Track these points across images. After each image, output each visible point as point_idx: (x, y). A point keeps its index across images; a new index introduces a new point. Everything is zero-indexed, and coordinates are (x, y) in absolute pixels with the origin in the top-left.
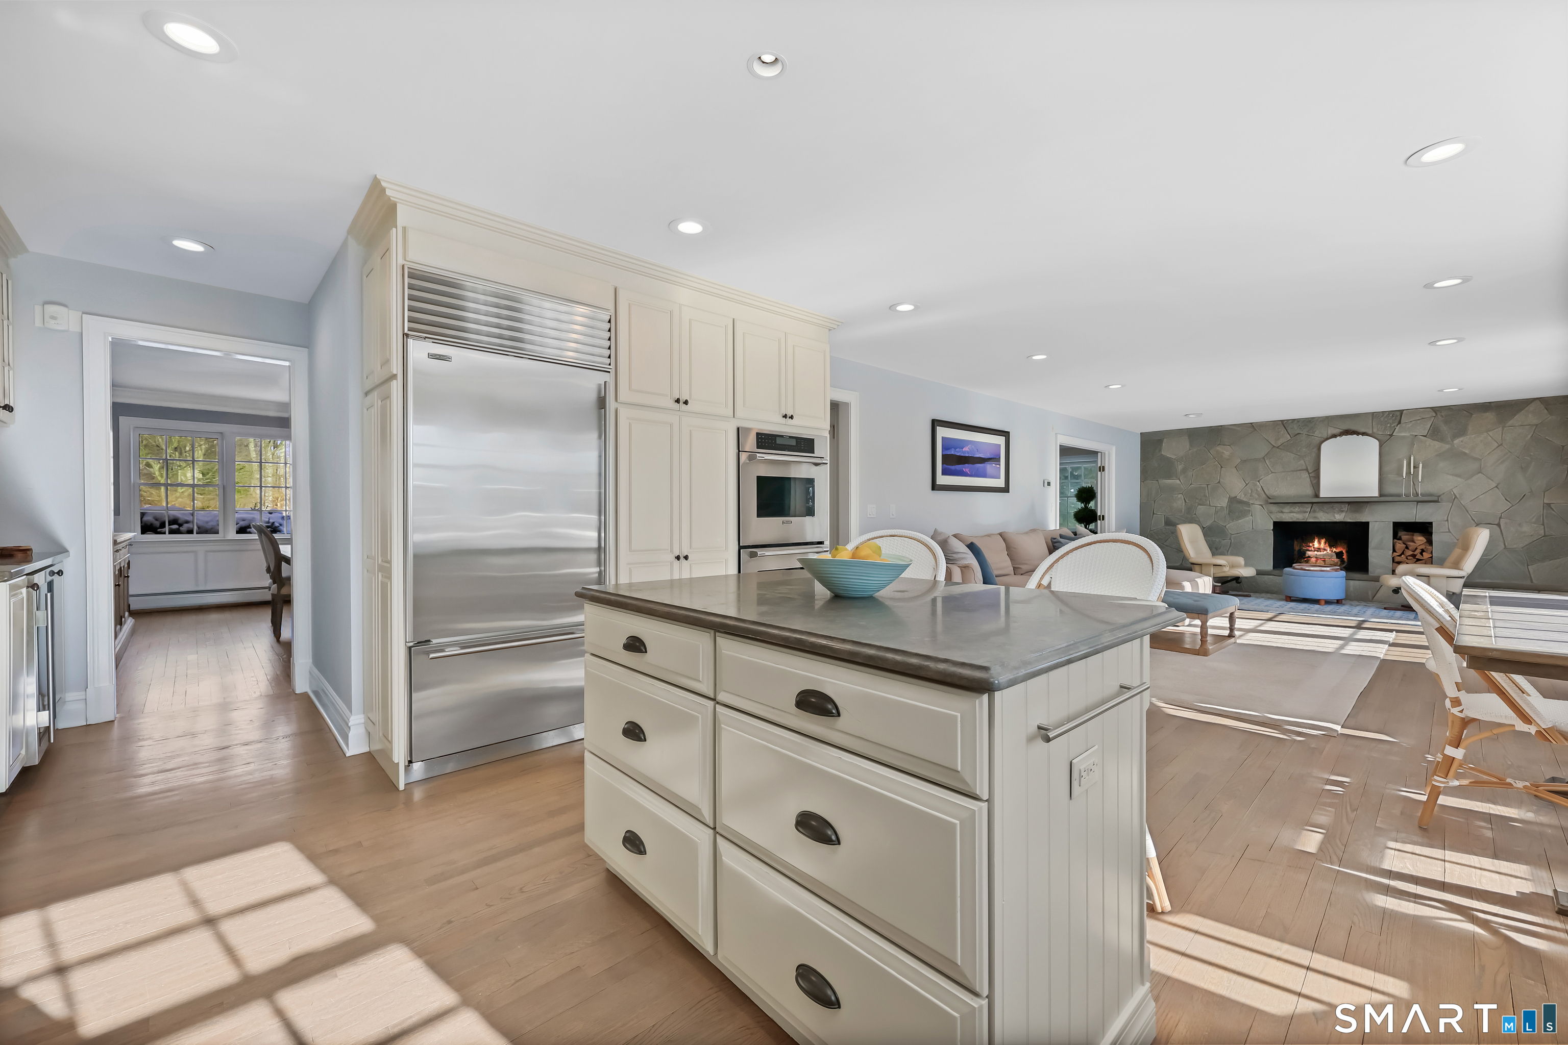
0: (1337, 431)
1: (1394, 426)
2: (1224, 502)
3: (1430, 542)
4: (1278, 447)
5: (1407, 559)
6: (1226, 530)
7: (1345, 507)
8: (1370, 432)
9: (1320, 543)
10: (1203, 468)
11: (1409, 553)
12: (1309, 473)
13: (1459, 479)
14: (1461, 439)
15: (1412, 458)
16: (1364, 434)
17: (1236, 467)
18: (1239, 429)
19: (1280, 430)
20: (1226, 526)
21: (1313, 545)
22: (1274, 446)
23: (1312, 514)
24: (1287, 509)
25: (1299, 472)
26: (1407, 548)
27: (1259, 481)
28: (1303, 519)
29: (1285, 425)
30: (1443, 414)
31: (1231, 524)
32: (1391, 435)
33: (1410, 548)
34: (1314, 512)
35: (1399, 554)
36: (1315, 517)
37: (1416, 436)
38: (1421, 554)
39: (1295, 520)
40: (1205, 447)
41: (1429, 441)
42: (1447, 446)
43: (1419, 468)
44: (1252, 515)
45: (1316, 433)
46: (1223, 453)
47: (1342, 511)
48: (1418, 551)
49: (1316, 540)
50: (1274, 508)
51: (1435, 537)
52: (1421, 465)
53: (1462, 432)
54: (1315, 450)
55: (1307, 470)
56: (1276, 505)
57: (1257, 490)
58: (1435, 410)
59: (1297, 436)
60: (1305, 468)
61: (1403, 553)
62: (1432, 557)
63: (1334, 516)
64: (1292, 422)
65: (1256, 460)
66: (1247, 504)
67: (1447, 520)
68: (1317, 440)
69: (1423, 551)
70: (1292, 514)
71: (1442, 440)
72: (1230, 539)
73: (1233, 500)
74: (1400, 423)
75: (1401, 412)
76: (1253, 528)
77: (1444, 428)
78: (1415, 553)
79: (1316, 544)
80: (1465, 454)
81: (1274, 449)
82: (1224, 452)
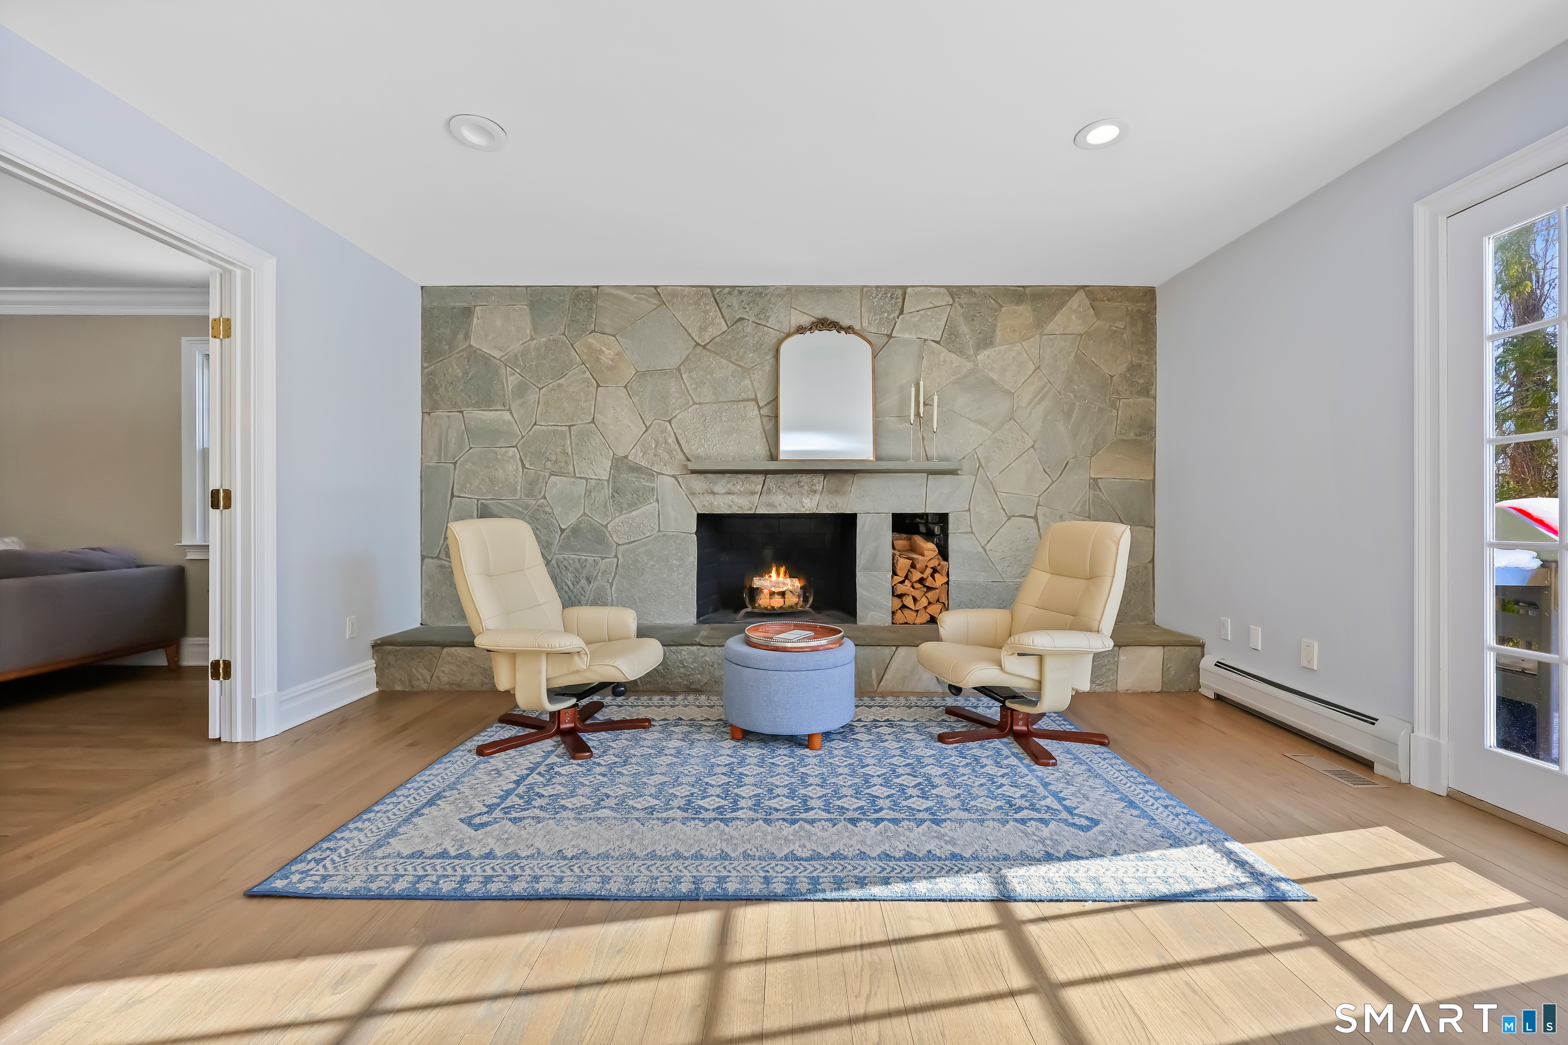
0: (806, 320)
1: (894, 318)
2: (602, 470)
3: (944, 553)
4: (704, 347)
5: (913, 587)
6: (608, 535)
7: (819, 482)
8: (857, 327)
9: (778, 574)
10: (560, 386)
11: (916, 576)
12: (760, 408)
13: (985, 430)
14: (987, 352)
15: (922, 383)
16: (849, 330)
17: (625, 387)
18: (632, 297)
19: (708, 308)
20: (606, 526)
21: (770, 577)
22: (698, 344)
23: (764, 498)
24: (722, 485)
25: (742, 404)
26: (913, 566)
27: (669, 421)
28: (751, 509)
29: (717, 296)
30: (962, 302)
31: (617, 520)
32: (890, 336)
33: (918, 566)
34: (769, 491)
35: (902, 579)
36: (770, 505)
37: (925, 340)
38: (932, 576)
39: (735, 510)
40: (564, 334)
41: (944, 354)
42: (970, 365)
43: (932, 405)
44: (657, 501)
45: (770, 320)
46: (601, 351)
47: (815, 492)
48: (929, 571)
49: (774, 569)
50: (698, 483)
51: (954, 543)
52: (936, 398)
53: (986, 341)
54: (769, 357)
55: (756, 400)
56: (702, 477)
57: (666, 442)
58: (954, 292)
59: (739, 324)
60: (753, 396)
61: (906, 577)
62: (947, 583)
63: (802, 502)
64: (729, 293)
65: (663, 372)
66: (650, 474)
67: (969, 510)
68: (772, 337)
69: (935, 570)
70: (731, 497)
71: (961, 352)
72: (616, 556)
73: (620, 464)
74: (902, 312)
75: (904, 289)
76: (659, 531)
77: (964, 329)
78: (925, 576)
79: (773, 573)
80: (993, 382)
81: (699, 350)
82: (604, 349)
